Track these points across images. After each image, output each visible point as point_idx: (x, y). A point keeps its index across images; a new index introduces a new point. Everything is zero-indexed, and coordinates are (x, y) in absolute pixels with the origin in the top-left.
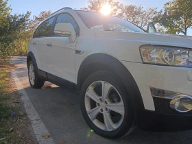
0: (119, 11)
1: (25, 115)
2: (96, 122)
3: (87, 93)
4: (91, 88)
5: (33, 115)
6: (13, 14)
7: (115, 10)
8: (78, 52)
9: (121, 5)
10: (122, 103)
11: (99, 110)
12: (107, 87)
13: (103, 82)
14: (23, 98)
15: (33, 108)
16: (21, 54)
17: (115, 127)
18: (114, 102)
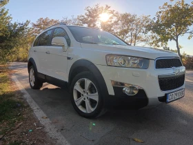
0: (115, 19)
1: (28, 106)
2: (80, 108)
3: (75, 87)
4: (78, 83)
5: (34, 107)
6: (13, 22)
7: (111, 18)
8: (69, 58)
9: (117, 13)
10: (97, 93)
11: (83, 99)
12: (88, 82)
13: (86, 79)
14: (25, 96)
15: (34, 102)
16: (18, 60)
17: (93, 110)
18: (92, 93)
